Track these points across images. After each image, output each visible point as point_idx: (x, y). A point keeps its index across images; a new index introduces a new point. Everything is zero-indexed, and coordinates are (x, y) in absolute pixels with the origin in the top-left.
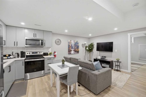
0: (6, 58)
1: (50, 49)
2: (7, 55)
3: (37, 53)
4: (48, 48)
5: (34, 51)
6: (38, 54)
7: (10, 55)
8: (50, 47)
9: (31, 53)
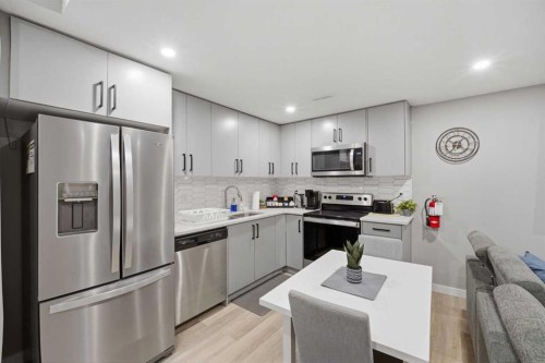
0: (281, 204)
1: (409, 182)
2: (286, 199)
3: (351, 198)
4: (397, 182)
5: (344, 189)
6: (355, 202)
7: (290, 199)
8: (409, 178)
9: (334, 197)
